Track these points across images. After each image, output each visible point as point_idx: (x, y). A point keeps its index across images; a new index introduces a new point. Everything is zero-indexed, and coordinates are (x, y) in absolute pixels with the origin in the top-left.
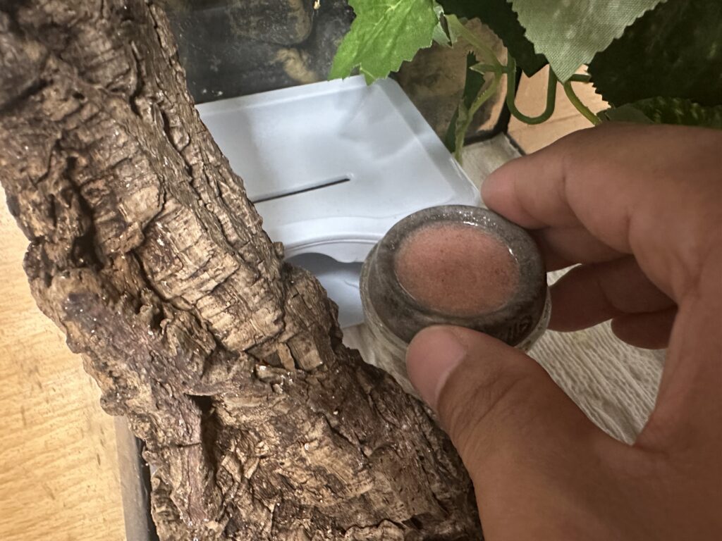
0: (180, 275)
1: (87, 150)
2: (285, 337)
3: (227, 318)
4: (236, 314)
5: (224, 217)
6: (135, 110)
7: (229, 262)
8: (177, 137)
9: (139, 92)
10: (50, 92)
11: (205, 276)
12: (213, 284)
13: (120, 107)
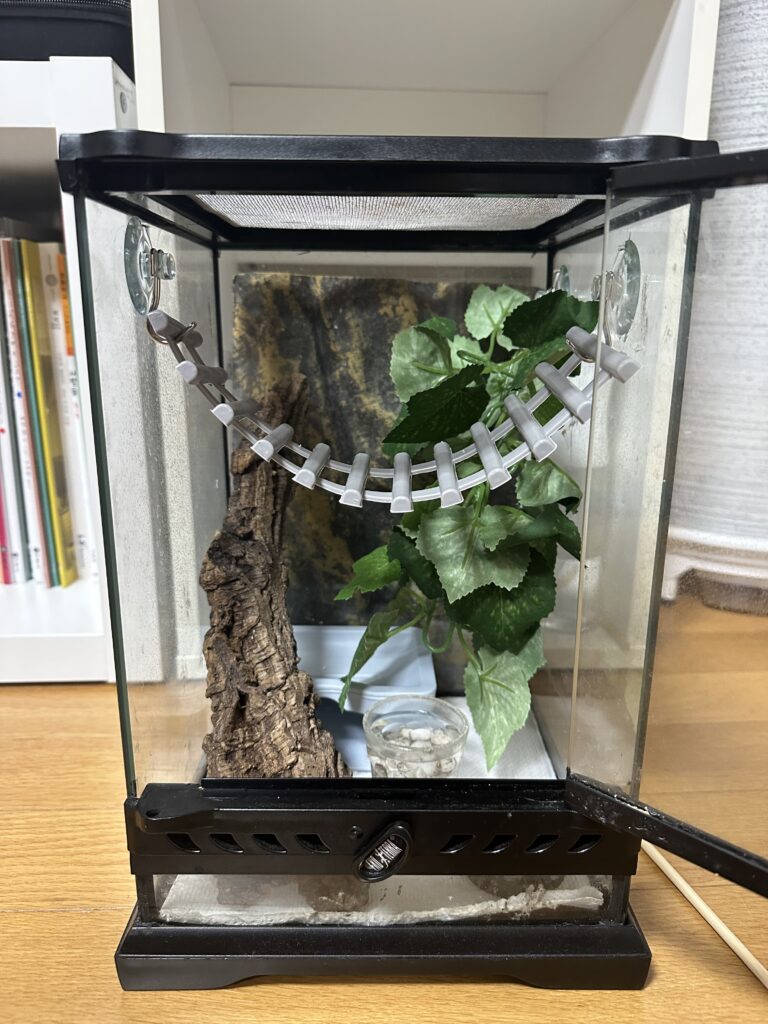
0: (255, 651)
1: (242, 601)
2: (284, 688)
3: (265, 673)
4: (269, 673)
5: (279, 637)
6: (262, 593)
7: (273, 650)
8: (273, 607)
9: (265, 588)
10: (238, 582)
11: (262, 653)
12: (264, 657)
13: (257, 591)
